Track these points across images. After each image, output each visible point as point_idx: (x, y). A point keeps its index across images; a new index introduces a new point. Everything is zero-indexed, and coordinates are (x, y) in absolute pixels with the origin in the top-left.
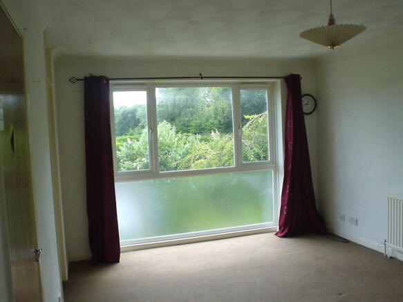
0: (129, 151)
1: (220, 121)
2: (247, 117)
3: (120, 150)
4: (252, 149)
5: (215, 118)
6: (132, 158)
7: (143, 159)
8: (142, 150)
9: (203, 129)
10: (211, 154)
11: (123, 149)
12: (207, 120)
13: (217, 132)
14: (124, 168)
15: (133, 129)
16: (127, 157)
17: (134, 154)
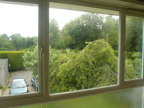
0: (28, 57)
1: (67, 44)
2: (86, 43)
3: (24, 56)
4: (91, 59)
5: (65, 43)
6: (29, 60)
7: (35, 61)
8: (34, 56)
9: (60, 47)
10: (69, 60)
11: (25, 55)
12: (62, 44)
13: (69, 49)
14: (25, 64)
15: (31, 46)
16: (27, 59)
17: (30, 58)
